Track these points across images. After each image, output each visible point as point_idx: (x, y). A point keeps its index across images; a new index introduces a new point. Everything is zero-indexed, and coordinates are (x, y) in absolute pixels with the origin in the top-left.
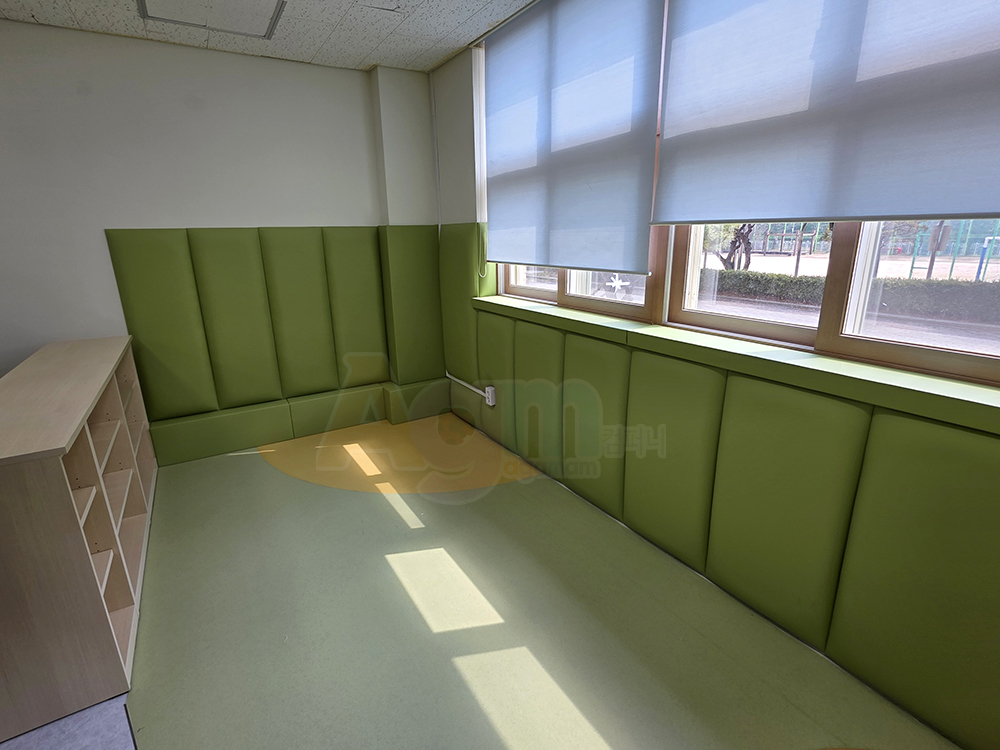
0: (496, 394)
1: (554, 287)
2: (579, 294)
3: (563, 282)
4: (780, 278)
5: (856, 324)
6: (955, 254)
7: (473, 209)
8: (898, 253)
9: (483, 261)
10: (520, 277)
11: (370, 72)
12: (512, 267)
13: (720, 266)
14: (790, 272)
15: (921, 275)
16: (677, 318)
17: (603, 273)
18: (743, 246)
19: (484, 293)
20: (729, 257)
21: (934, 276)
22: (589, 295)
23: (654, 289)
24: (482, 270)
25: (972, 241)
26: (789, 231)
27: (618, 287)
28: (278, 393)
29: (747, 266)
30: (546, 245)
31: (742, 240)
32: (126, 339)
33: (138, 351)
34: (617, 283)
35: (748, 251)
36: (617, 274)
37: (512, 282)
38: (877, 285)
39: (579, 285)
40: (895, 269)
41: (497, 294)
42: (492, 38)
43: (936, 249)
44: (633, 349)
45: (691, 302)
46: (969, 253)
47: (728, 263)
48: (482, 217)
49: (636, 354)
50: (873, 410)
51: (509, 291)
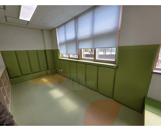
0: (62, 70)
1: (68, 57)
2: (71, 57)
3: (69, 56)
5: (97, 58)
9: (59, 54)
10: (64, 56)
11: (42, 30)
12: (63, 54)
19: (60, 58)
20: (91, 53)
23: (79, 56)
28: (31, 73)
30: (67, 52)
32: (5, 67)
33: (7, 68)
34: (75, 56)
38: (99, 55)
41: (62, 58)
42: (58, 27)
48: (59, 48)
49: (77, 63)
50: (98, 66)
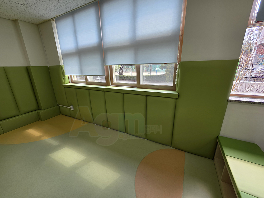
0: (74, 107)
2: (91, 81)
4: (129, 76)
5: (142, 83)
6: (153, 71)
7: (59, 62)
8: (146, 71)
9: (64, 75)
10: (75, 78)
11: (15, 21)
12: (72, 76)
13: (119, 75)
14: (130, 75)
15: (149, 75)
16: (113, 84)
17: (95, 76)
18: (122, 71)
19: (66, 83)
20: (120, 73)
21: (151, 75)
22: (93, 81)
23: (107, 79)
24: (64, 77)
25: (155, 69)
26: (129, 68)
27: (99, 79)
29: (123, 75)
31: (121, 69)
35: (123, 72)
36: (98, 76)
37: (73, 80)
38: (144, 76)
39: (90, 79)
40: (146, 74)
41: (69, 83)
43: (151, 70)
44: (105, 92)
45: (115, 81)
46: (155, 71)
47: (120, 74)
48: (62, 64)
49: (106, 92)
50: (147, 96)
51: (72, 82)
